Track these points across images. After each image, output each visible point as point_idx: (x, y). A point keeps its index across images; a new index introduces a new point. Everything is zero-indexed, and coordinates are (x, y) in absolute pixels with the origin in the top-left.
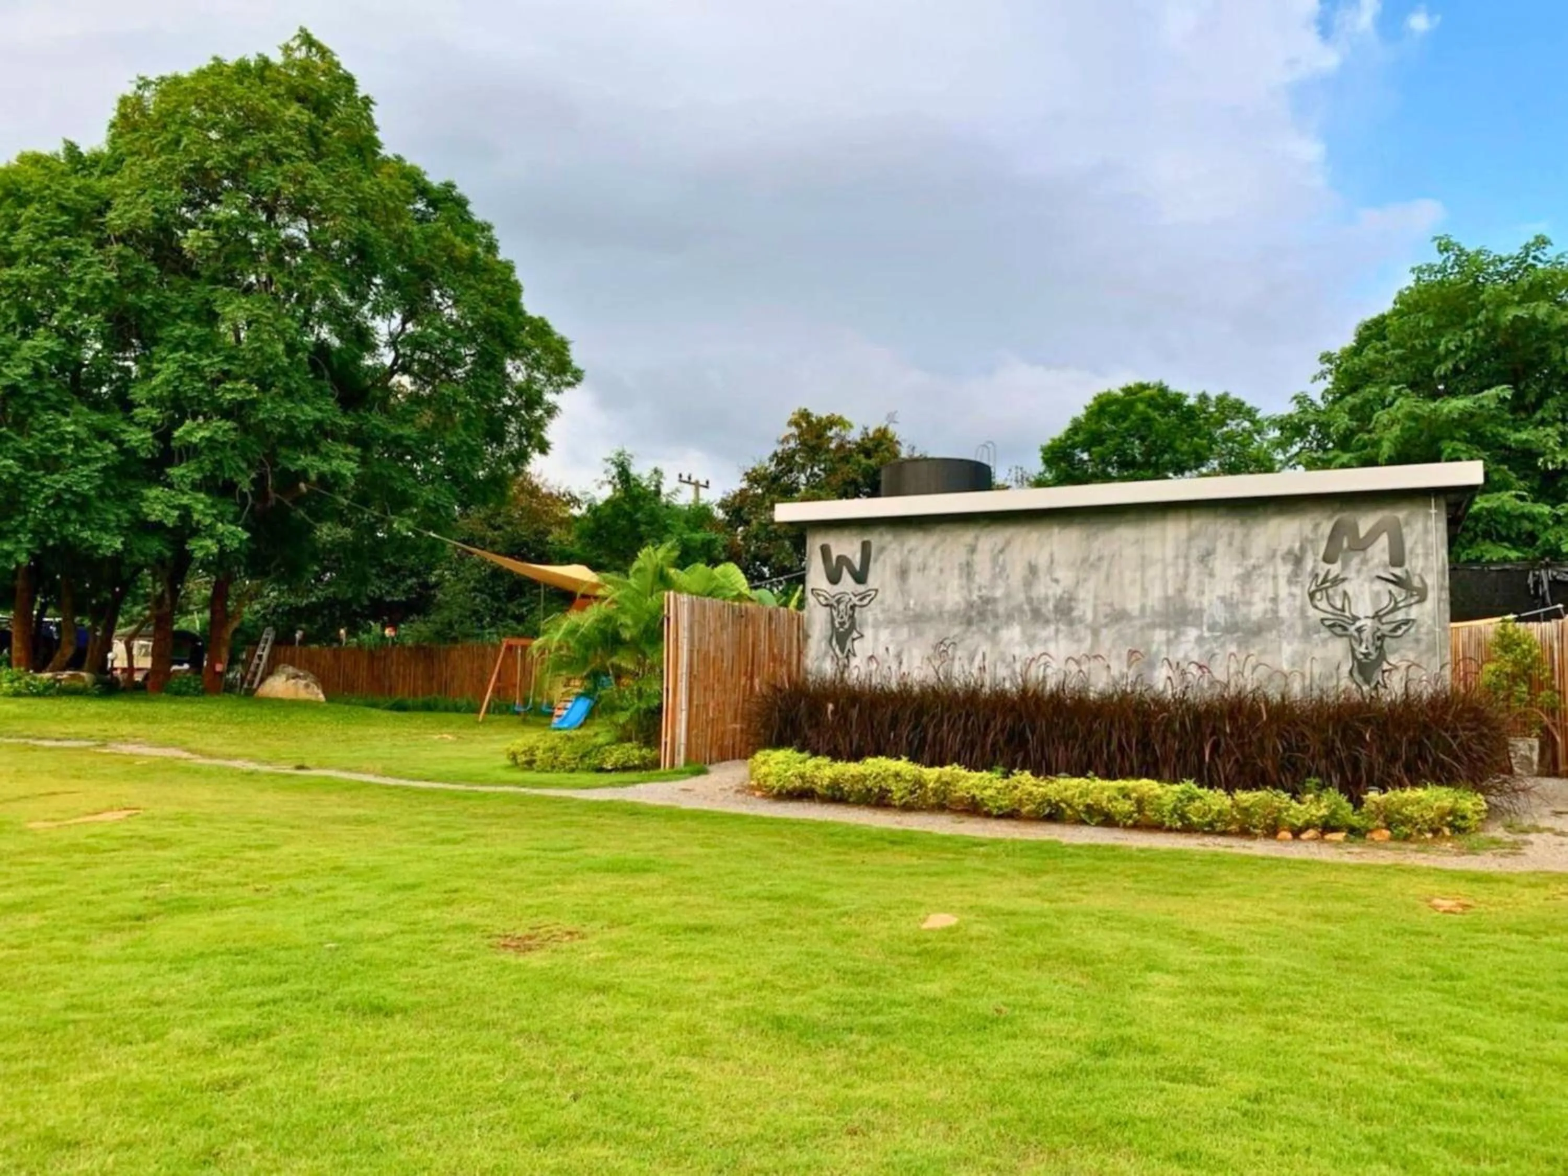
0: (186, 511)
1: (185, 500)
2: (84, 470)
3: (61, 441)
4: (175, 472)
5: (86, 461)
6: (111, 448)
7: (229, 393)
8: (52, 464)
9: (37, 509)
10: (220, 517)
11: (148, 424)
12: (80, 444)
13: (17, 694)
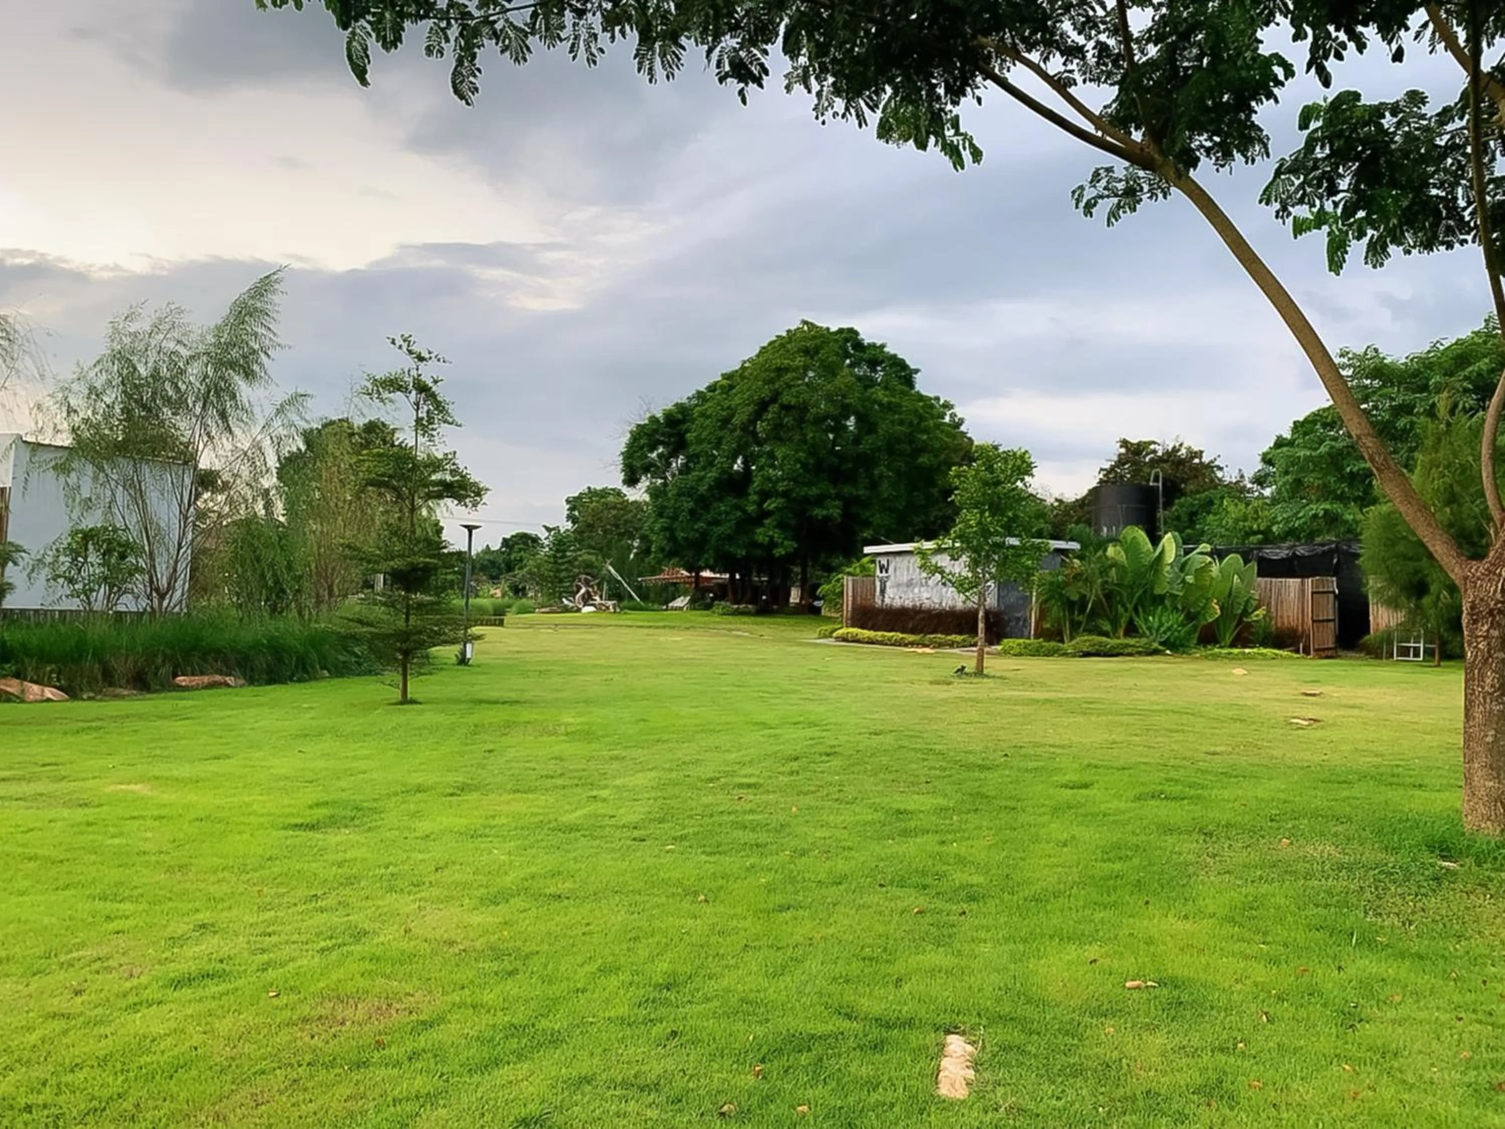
0: (772, 538)
1: (771, 533)
2: (728, 525)
3: (720, 514)
4: (766, 522)
5: (730, 521)
6: (739, 514)
7: (781, 487)
8: (717, 523)
9: (713, 541)
10: (785, 539)
11: (754, 502)
12: (727, 513)
13: (724, 614)
